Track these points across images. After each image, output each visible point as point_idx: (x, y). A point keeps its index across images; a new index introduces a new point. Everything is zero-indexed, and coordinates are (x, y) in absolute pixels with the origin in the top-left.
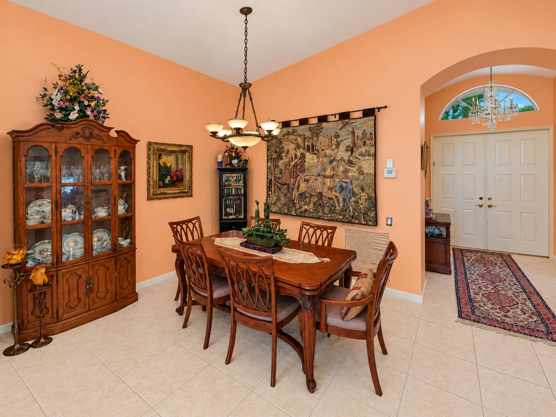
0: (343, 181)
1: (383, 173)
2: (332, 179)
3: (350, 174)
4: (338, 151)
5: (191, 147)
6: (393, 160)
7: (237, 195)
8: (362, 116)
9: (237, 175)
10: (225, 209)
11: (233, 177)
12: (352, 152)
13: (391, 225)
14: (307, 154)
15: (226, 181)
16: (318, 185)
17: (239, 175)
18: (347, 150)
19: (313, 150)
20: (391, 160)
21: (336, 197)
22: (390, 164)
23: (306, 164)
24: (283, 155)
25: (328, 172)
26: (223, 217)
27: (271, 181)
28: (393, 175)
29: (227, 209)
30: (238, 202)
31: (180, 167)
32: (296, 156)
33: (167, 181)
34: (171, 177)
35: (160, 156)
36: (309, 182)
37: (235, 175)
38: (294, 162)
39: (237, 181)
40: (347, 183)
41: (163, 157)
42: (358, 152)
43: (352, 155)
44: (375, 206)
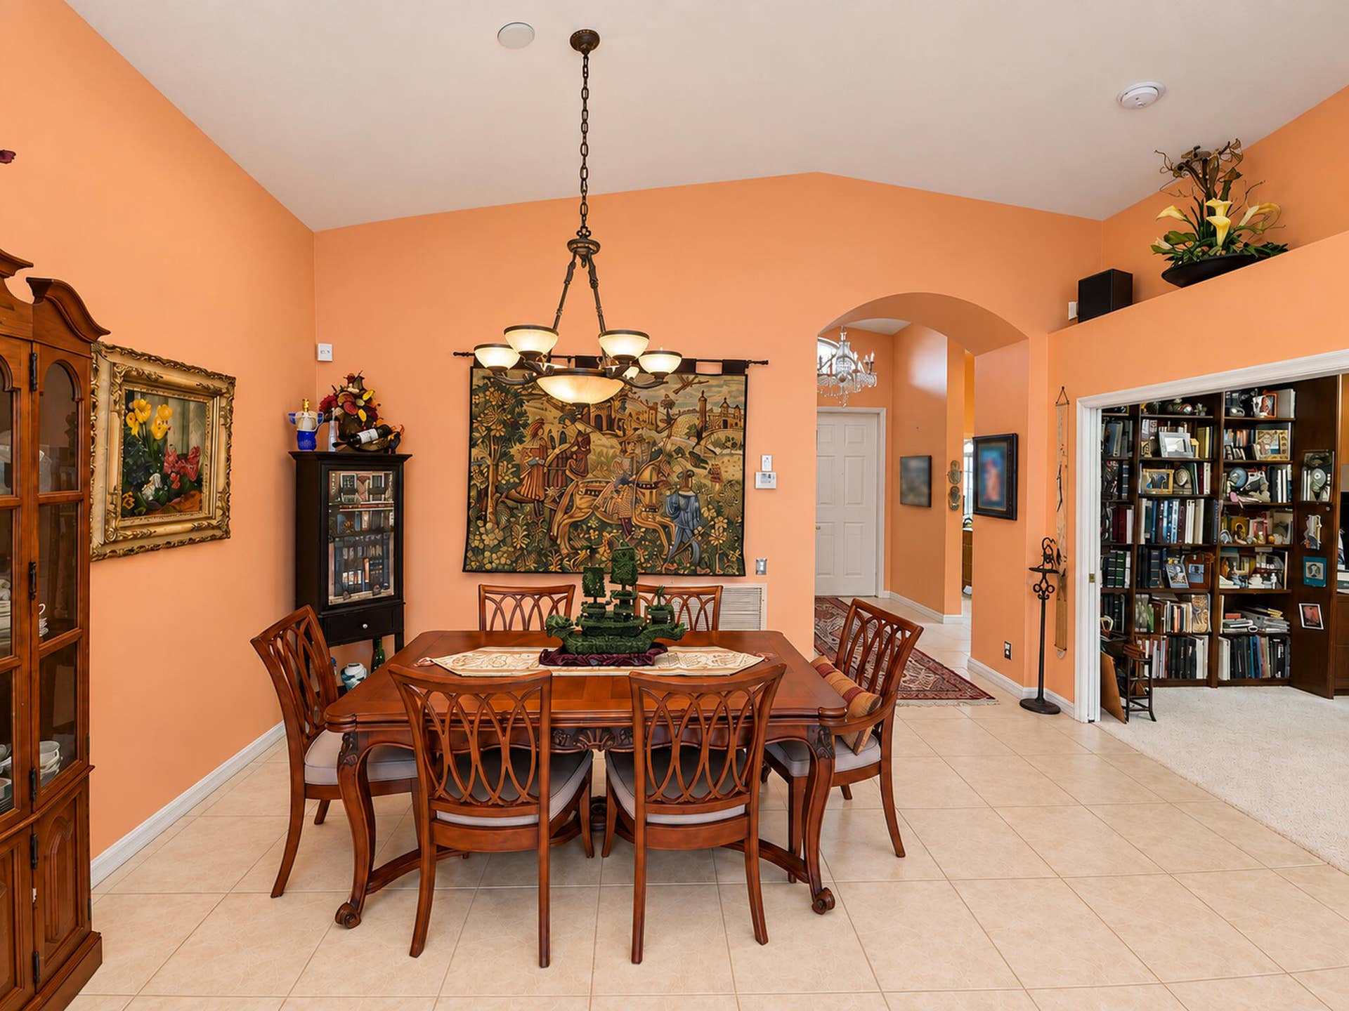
0: (680, 495)
1: (757, 482)
2: (654, 491)
3: (694, 480)
4: (671, 435)
5: (231, 381)
6: (772, 458)
7: (376, 529)
8: (721, 373)
9: (376, 474)
10: (338, 575)
11: (362, 480)
12: (700, 437)
13: (764, 572)
14: (595, 438)
15: (340, 490)
16: (622, 503)
17: (382, 474)
18: (689, 435)
19: (610, 427)
20: (770, 457)
21: (665, 527)
22: (767, 466)
23: (591, 457)
24: (527, 432)
25: (647, 475)
26: (331, 598)
27: (483, 494)
28: (773, 484)
29: (345, 575)
30: (378, 551)
31: (194, 441)
32: (563, 439)
33: (149, 491)
34: (165, 478)
35: (130, 396)
36: (598, 496)
37: (370, 474)
38: (557, 451)
39: (377, 491)
40: (688, 498)
41: (139, 402)
42: (713, 438)
43: (698, 443)
44: (741, 540)
